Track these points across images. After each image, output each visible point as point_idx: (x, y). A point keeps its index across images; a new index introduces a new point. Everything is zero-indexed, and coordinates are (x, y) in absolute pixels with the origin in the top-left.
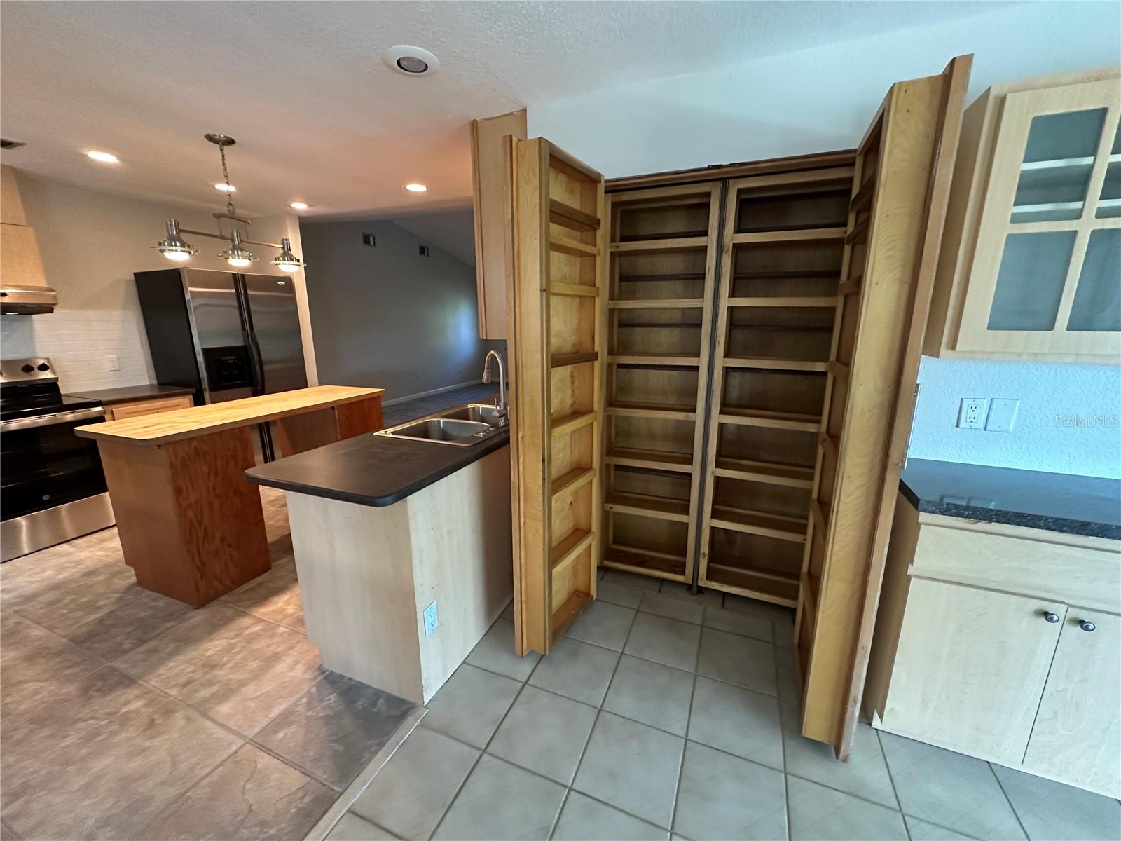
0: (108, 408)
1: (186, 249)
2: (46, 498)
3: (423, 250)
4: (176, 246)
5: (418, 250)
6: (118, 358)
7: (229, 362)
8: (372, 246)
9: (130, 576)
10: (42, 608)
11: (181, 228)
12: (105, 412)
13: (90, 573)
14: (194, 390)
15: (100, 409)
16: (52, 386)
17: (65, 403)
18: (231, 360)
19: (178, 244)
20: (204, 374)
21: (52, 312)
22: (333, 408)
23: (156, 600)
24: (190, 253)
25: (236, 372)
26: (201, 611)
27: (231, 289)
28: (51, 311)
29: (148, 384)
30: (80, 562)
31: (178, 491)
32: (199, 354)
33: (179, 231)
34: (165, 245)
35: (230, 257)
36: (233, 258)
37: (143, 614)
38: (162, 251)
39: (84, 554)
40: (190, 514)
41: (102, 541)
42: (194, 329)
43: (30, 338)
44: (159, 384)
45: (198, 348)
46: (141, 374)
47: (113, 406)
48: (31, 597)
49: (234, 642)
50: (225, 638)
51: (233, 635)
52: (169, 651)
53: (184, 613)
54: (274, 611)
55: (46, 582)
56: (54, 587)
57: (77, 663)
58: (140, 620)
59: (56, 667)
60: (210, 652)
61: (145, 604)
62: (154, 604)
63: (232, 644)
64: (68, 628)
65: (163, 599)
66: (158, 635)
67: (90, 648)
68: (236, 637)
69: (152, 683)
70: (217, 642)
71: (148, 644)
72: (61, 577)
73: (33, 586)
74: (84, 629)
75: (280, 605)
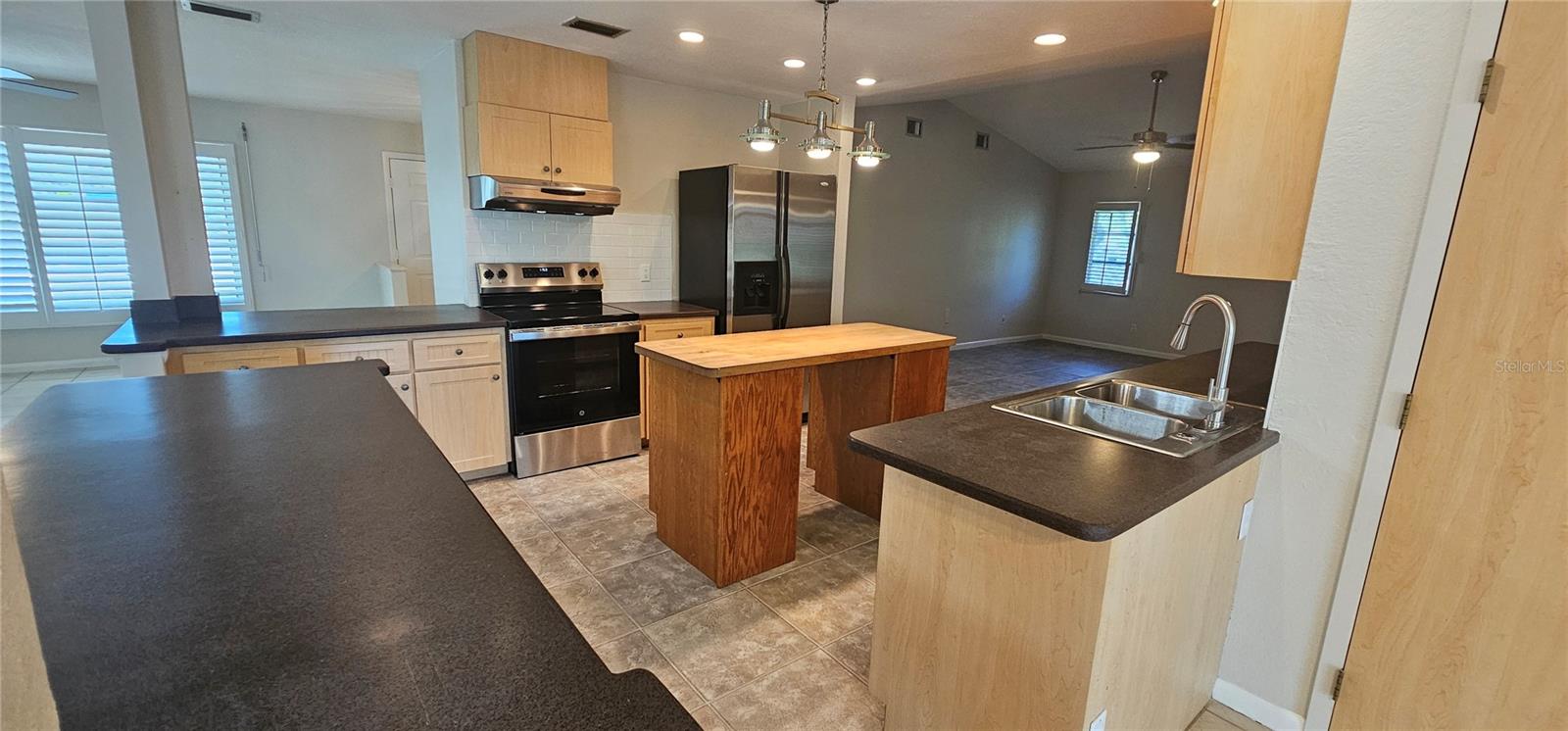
0: (642, 323)
1: (774, 137)
2: (582, 413)
3: (981, 141)
4: (766, 133)
5: (974, 141)
6: (651, 267)
7: (757, 280)
8: (917, 136)
9: (649, 524)
10: (577, 537)
12: (638, 327)
13: (612, 508)
14: (716, 312)
15: (634, 323)
16: (595, 294)
17: (605, 313)
18: (759, 278)
19: (769, 131)
20: (731, 294)
21: (612, 214)
22: (893, 356)
23: (675, 561)
24: (776, 142)
25: (762, 294)
26: (724, 592)
28: (611, 212)
29: (673, 297)
30: (601, 493)
32: (731, 269)
33: (770, 115)
34: (753, 133)
36: (814, 148)
37: (665, 576)
39: (604, 484)
40: (733, 469)
41: (619, 472)
42: (730, 239)
43: (588, 239)
44: (681, 301)
45: (731, 260)
46: (666, 290)
47: (646, 321)
48: (566, 520)
49: (766, 649)
50: (755, 640)
51: (764, 639)
52: (697, 634)
53: (707, 590)
54: (806, 621)
55: (577, 508)
56: (585, 515)
57: (611, 616)
58: (664, 582)
59: (594, 614)
60: (741, 653)
61: (667, 563)
62: (676, 566)
63: (764, 652)
64: (600, 568)
65: (684, 563)
66: (684, 609)
67: (622, 601)
68: (768, 643)
69: (685, 672)
70: (748, 644)
71: (675, 617)
72: (588, 504)
73: (568, 508)
74: (614, 576)
75: (813, 615)
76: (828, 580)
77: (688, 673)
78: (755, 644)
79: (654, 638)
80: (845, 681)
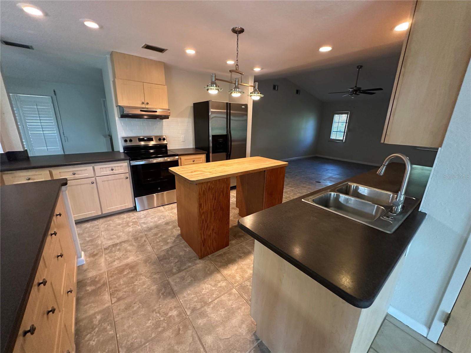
1: (217, 88)
3: (297, 92)
4: (213, 86)
5: (295, 92)
6: (185, 137)
7: (220, 141)
8: (276, 91)
9: (177, 231)
10: (152, 236)
11: (216, 78)
12: (178, 159)
13: (167, 224)
14: (206, 152)
15: (177, 157)
16: (165, 146)
17: (169, 154)
18: (221, 140)
19: (214, 86)
20: (211, 145)
21: (168, 119)
22: (265, 171)
23: (185, 247)
24: (218, 90)
25: (222, 146)
27: (225, 110)
29: (192, 147)
30: (165, 217)
31: (200, 205)
32: (210, 136)
33: (216, 79)
34: (209, 86)
35: (233, 92)
36: (234, 93)
37: (181, 254)
38: (208, 90)
39: (166, 213)
40: (203, 217)
42: (210, 126)
43: (162, 128)
44: (196, 148)
45: (211, 134)
46: (191, 144)
47: (181, 156)
48: (150, 229)
49: (214, 288)
50: (210, 284)
51: (213, 284)
52: (188, 281)
53: (195, 260)
54: (230, 274)
55: (155, 223)
56: (157, 227)
57: (158, 272)
58: (180, 256)
59: (152, 272)
60: (204, 291)
61: (182, 248)
62: (185, 249)
63: (213, 290)
64: (158, 250)
65: (188, 247)
66: (185, 269)
67: (163, 265)
68: (215, 285)
69: (181, 300)
70: (207, 286)
71: (181, 273)
72: (159, 222)
73: (152, 224)
74: (162, 254)
75: (233, 271)
76: (240, 255)
77: (182, 301)
78: (210, 286)
79: (172, 283)
80: (242, 305)
